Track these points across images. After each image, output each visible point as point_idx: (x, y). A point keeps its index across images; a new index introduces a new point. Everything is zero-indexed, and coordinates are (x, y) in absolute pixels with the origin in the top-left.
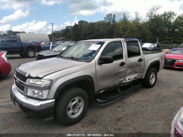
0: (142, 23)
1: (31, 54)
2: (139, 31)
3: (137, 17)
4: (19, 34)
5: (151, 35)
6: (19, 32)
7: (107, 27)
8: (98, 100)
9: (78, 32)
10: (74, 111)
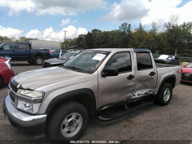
0: (159, 33)
1: (39, 61)
2: (155, 42)
3: (154, 27)
4: (31, 40)
5: (169, 46)
6: (31, 39)
7: (121, 37)
8: (100, 117)
9: (91, 41)
10: (70, 129)
